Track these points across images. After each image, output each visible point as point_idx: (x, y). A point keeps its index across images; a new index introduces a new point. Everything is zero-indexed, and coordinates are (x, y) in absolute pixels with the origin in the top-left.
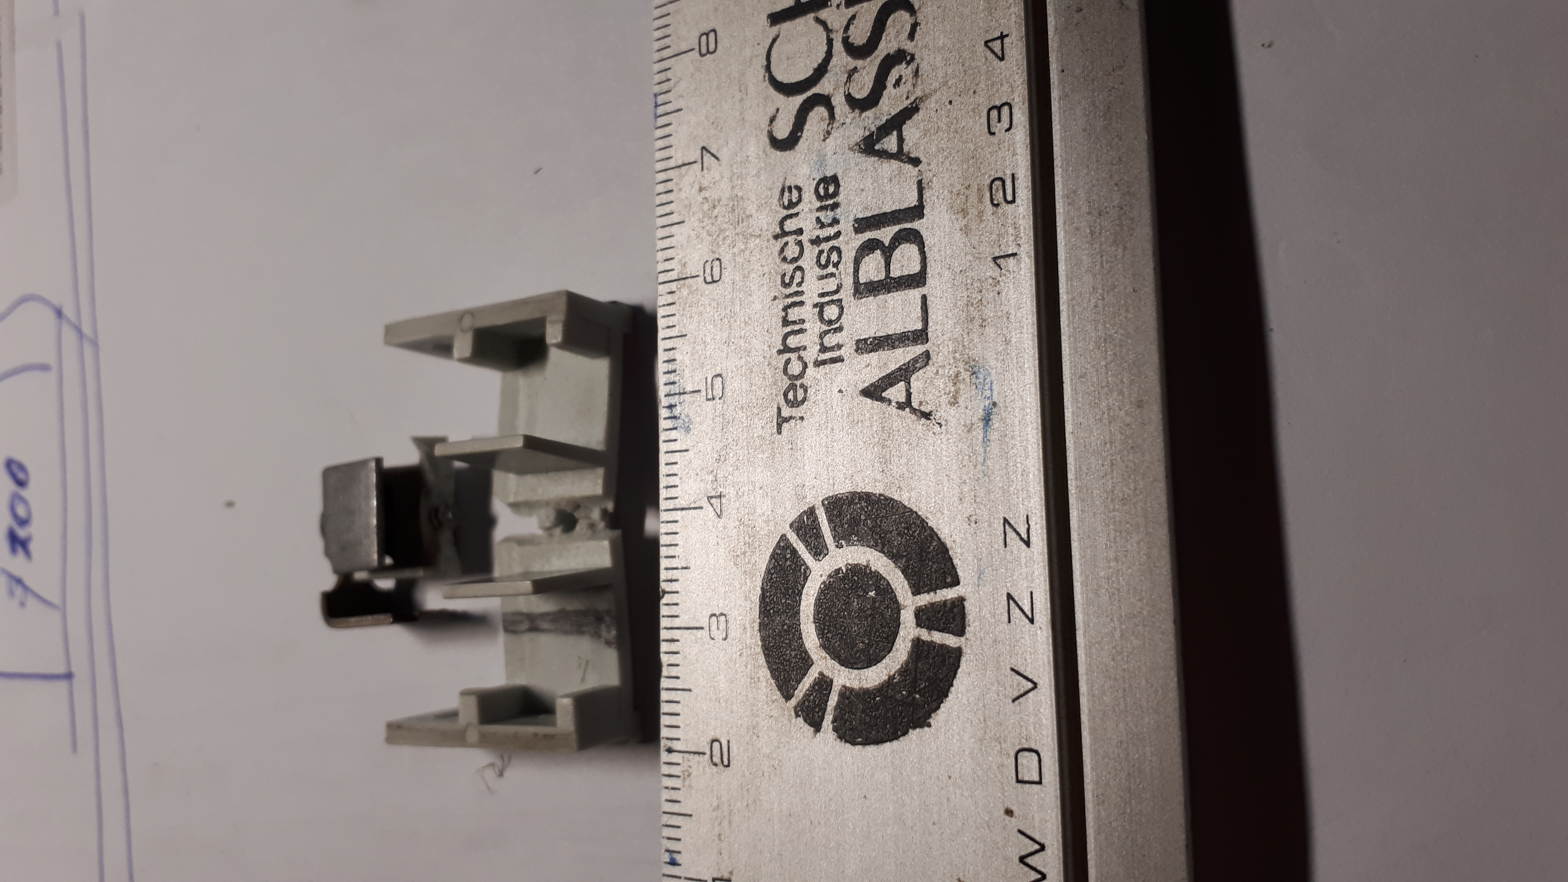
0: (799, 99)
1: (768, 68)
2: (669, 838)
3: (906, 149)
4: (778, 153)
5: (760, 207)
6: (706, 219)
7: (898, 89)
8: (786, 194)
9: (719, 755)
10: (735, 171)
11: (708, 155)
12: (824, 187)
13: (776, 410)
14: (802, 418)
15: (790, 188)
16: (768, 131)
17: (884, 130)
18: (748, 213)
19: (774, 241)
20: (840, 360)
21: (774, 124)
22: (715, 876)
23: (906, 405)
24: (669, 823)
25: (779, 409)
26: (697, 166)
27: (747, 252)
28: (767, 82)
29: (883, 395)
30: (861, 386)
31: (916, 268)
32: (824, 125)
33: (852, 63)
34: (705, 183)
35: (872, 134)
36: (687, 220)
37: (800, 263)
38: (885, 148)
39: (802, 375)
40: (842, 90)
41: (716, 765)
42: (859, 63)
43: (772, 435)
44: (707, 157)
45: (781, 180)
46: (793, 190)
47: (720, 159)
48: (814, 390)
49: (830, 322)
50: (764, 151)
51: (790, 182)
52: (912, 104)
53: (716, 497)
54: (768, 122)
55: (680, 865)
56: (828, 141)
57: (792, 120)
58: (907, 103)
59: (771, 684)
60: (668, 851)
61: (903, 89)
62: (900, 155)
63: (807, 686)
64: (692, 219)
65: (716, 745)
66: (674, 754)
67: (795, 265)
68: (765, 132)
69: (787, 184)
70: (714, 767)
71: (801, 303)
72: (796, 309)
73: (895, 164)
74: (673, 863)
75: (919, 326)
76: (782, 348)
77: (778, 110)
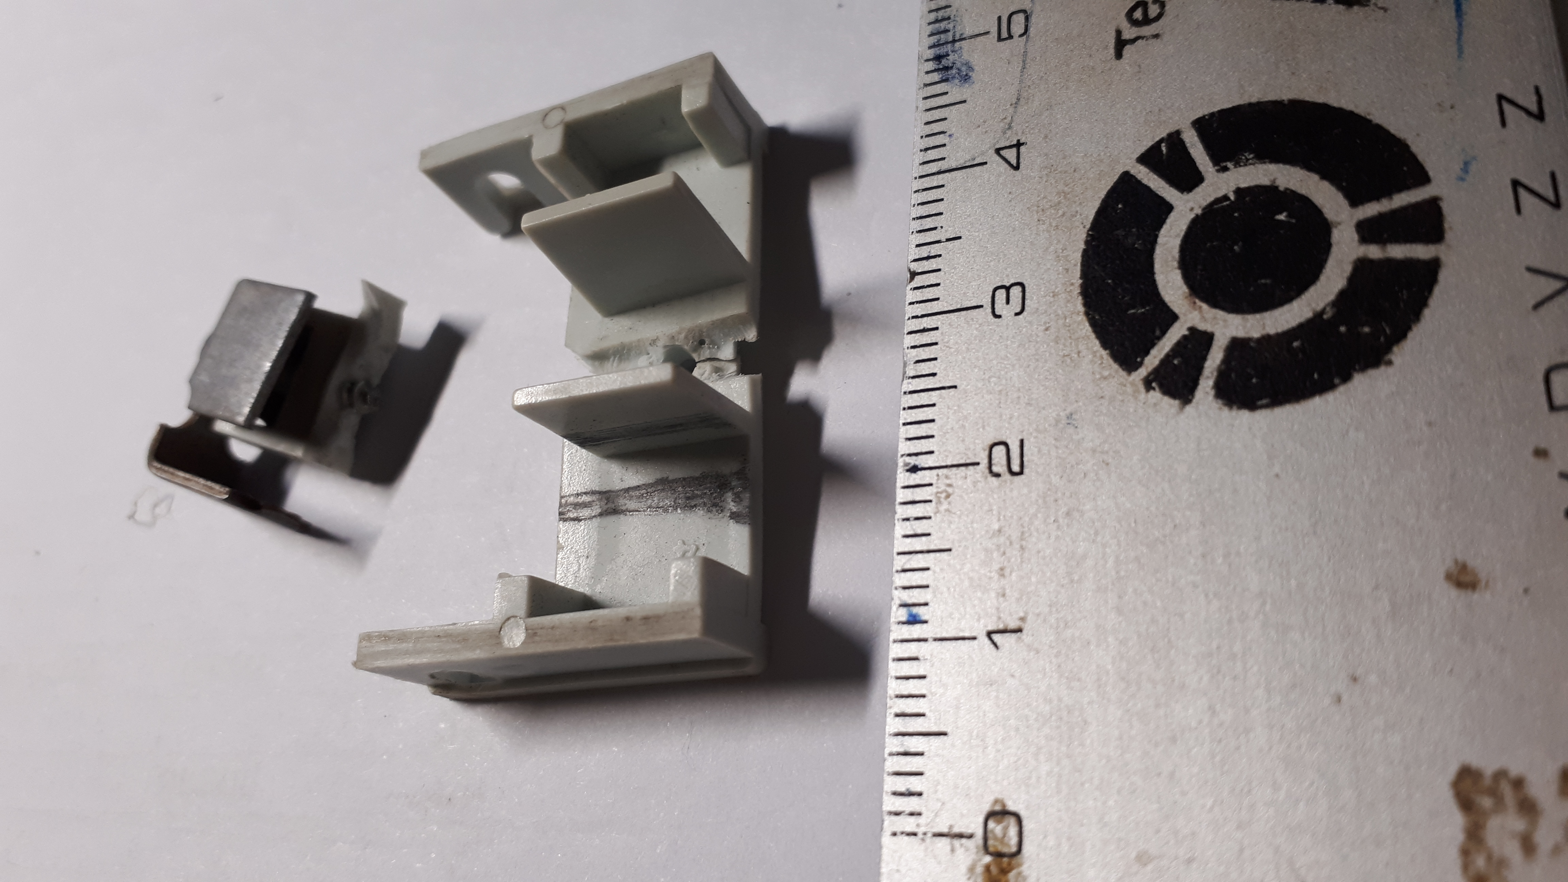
2: (905, 588)
9: (1004, 461)
13: (1113, 33)
14: (1156, 36)
22: (990, 628)
24: (908, 566)
25: (1119, 33)
41: (998, 475)
43: (1107, 61)
53: (1010, 147)
55: (926, 622)
59: (1102, 357)
60: (904, 605)
63: (1167, 349)
65: (999, 451)
66: (919, 473)
70: (994, 479)
74: (913, 620)
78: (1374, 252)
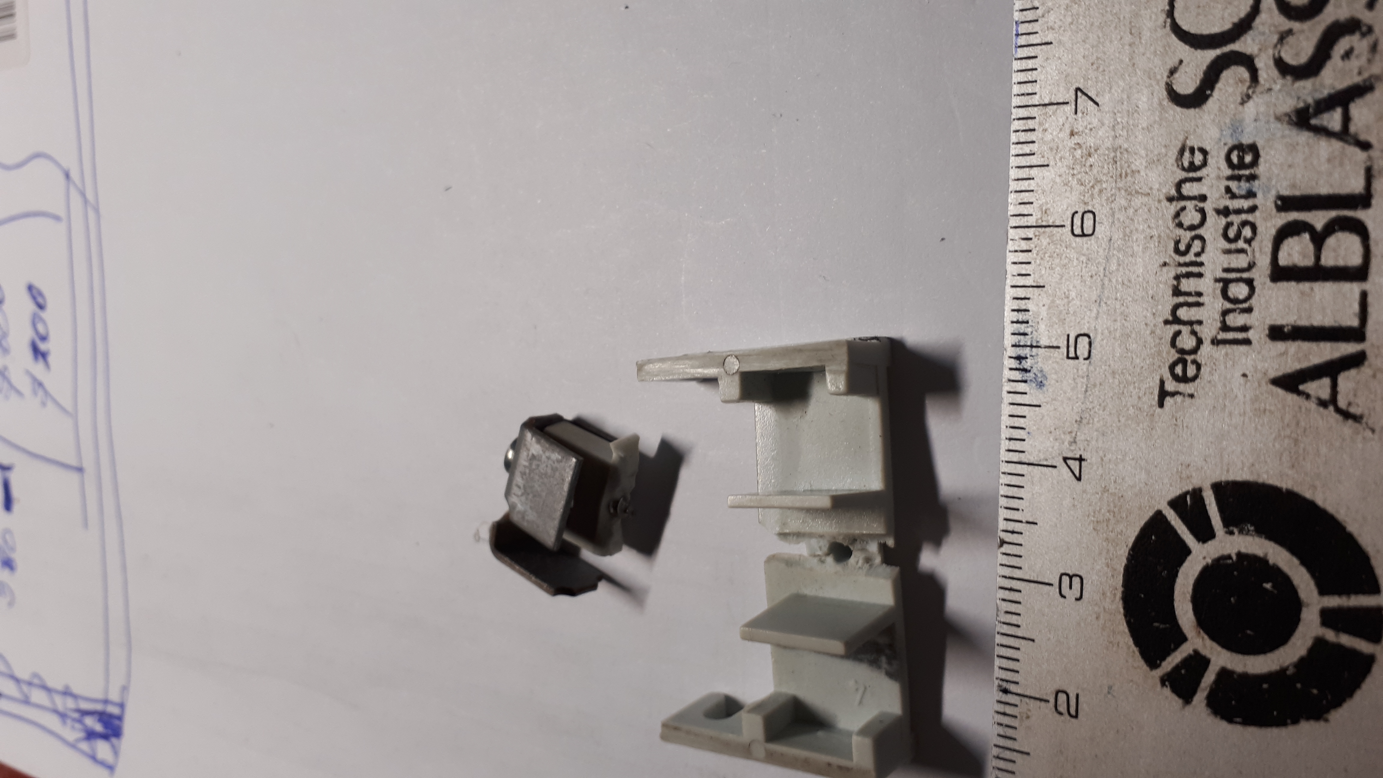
0: (1211, 55)
1: (1170, 13)
3: (1352, 129)
4: (1178, 109)
5: (1151, 163)
6: (1078, 167)
7: (1347, 62)
8: (1187, 154)
9: (1065, 705)
10: (1119, 120)
11: (1084, 97)
12: (1239, 156)
13: (1158, 382)
14: (1192, 396)
15: (1192, 151)
16: (1167, 84)
17: (1326, 104)
18: (1134, 168)
19: (1168, 204)
20: (1247, 342)
21: (1176, 75)
23: (1331, 402)
25: (1162, 383)
26: (1069, 109)
27: (1131, 211)
28: (1168, 28)
29: (1301, 387)
30: (1273, 374)
31: (1355, 260)
32: (1243, 88)
33: (1286, 24)
34: (1079, 127)
35: (1307, 108)
36: (1052, 163)
37: (1201, 231)
38: (1325, 123)
39: (1195, 351)
40: (1271, 52)
41: (1060, 713)
42: (1296, 25)
43: (1151, 406)
44: (1082, 99)
45: (1181, 138)
46: (1197, 152)
47: (1100, 103)
48: (1208, 369)
49: (1235, 301)
50: (1160, 104)
51: (1193, 142)
52: (1365, 81)
53: (1074, 459)
54: (1166, 74)
56: (1246, 105)
57: (1200, 75)
58: (1357, 79)
59: (1133, 652)
61: (1354, 63)
62: (1344, 135)
63: (1177, 660)
64: (1059, 164)
66: (1010, 695)
67: (1193, 233)
68: (1163, 85)
69: (1189, 143)
70: (1058, 715)
71: (1200, 275)
72: (1192, 281)
73: (1337, 145)
75: (1355, 323)
76: (1170, 318)
77: (1181, 62)
78: (1330, 635)
